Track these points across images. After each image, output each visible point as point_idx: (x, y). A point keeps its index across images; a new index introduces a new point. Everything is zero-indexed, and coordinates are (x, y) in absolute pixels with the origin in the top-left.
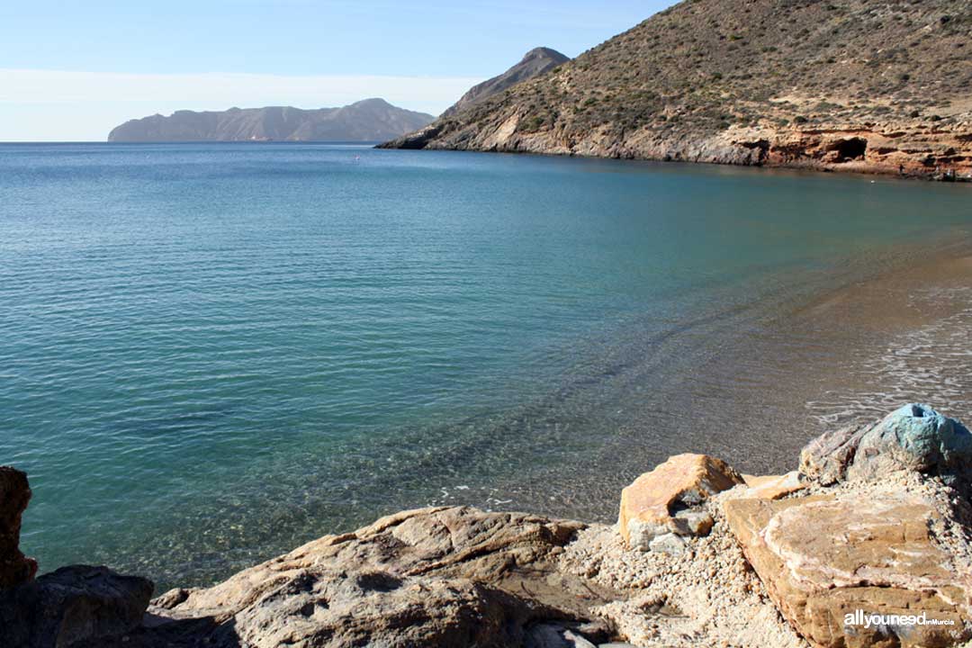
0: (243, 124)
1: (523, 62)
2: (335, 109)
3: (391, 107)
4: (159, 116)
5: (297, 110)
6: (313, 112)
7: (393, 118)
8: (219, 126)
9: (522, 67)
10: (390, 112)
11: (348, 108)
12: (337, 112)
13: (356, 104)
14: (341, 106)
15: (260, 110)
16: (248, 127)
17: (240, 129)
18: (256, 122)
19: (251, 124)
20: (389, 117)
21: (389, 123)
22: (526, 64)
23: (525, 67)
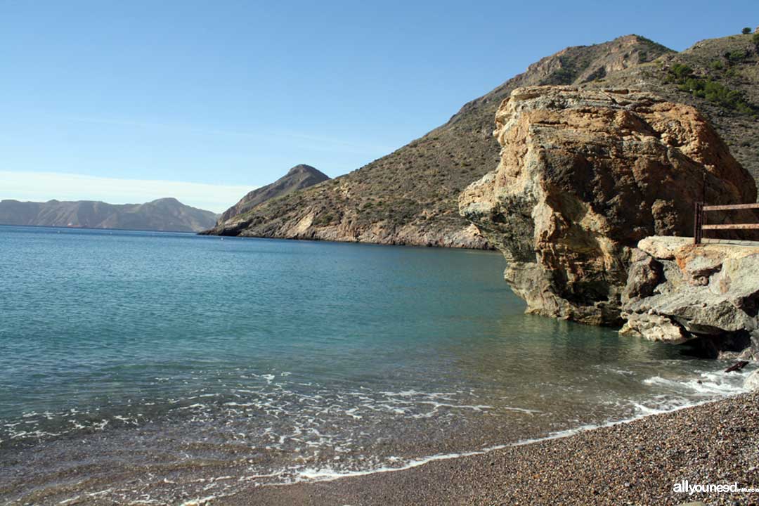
0: (60, 214)
1: (289, 175)
3: (182, 205)
5: (105, 204)
6: (119, 207)
7: (183, 213)
8: (39, 214)
9: (288, 179)
10: (181, 209)
11: (147, 204)
12: (138, 207)
13: (153, 202)
15: (76, 203)
16: (64, 216)
17: (58, 216)
18: (72, 212)
19: (67, 214)
20: (180, 213)
21: (180, 217)
22: (291, 177)
23: (290, 179)
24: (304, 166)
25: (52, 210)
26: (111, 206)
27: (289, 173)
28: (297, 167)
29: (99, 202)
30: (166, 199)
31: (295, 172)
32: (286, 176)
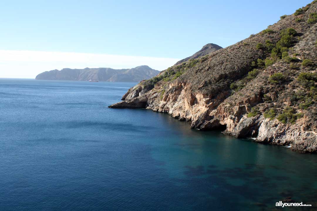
0: (90, 75)
1: (202, 50)
2: (128, 69)
3: (151, 69)
4: (56, 71)
5: (112, 69)
6: (118, 70)
7: (151, 73)
8: (80, 75)
9: (201, 52)
10: (150, 71)
11: (133, 69)
12: (128, 71)
13: (136, 68)
14: (130, 68)
15: (97, 69)
16: (92, 76)
17: (88, 76)
18: (95, 74)
19: (93, 74)
20: (149, 73)
21: (149, 75)
22: (203, 51)
23: (203, 52)
24: (212, 44)
25: (86, 73)
26: (114, 70)
27: (202, 49)
28: (207, 45)
29: (109, 68)
30: (143, 66)
31: (206, 48)
32: (200, 51)
